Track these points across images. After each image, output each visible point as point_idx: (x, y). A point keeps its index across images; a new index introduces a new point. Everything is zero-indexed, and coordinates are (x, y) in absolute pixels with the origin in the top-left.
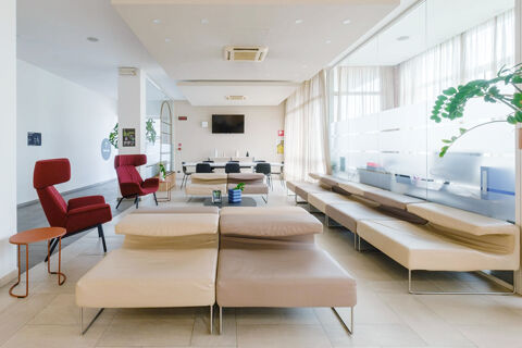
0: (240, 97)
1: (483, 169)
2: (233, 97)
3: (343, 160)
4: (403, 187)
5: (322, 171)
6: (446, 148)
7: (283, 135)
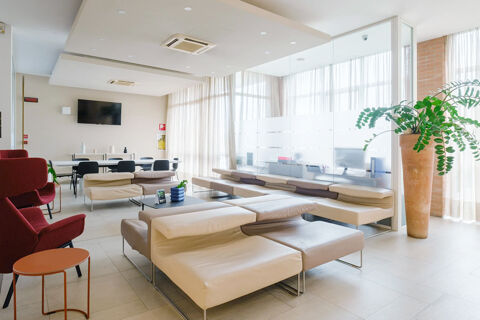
0: (128, 83)
1: (372, 159)
2: (121, 82)
3: (250, 156)
4: (311, 174)
5: (224, 166)
6: (366, 146)
7: (164, 129)
